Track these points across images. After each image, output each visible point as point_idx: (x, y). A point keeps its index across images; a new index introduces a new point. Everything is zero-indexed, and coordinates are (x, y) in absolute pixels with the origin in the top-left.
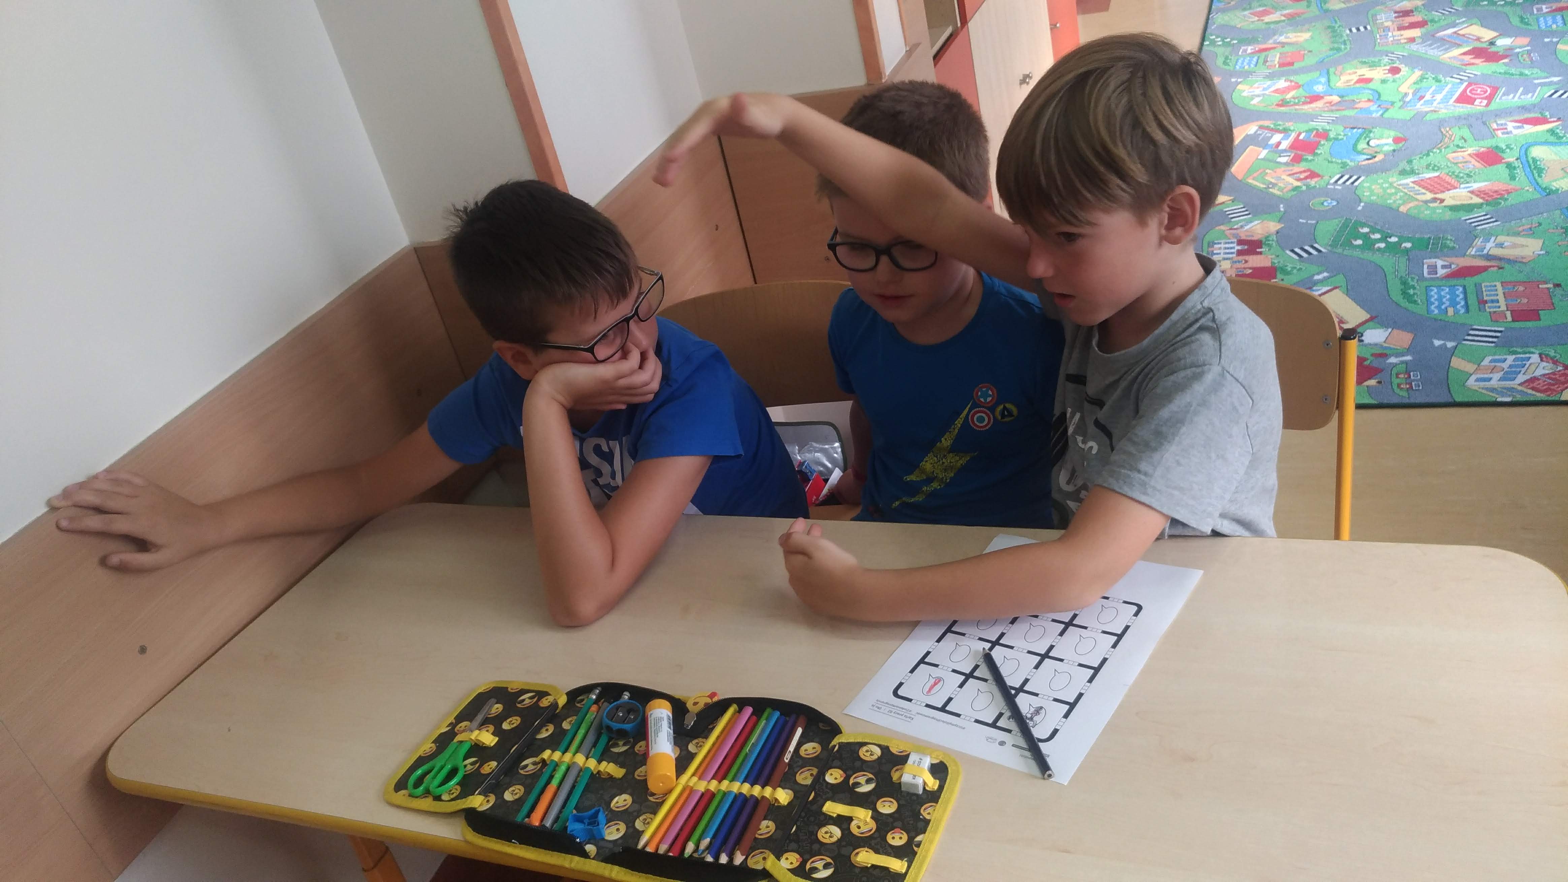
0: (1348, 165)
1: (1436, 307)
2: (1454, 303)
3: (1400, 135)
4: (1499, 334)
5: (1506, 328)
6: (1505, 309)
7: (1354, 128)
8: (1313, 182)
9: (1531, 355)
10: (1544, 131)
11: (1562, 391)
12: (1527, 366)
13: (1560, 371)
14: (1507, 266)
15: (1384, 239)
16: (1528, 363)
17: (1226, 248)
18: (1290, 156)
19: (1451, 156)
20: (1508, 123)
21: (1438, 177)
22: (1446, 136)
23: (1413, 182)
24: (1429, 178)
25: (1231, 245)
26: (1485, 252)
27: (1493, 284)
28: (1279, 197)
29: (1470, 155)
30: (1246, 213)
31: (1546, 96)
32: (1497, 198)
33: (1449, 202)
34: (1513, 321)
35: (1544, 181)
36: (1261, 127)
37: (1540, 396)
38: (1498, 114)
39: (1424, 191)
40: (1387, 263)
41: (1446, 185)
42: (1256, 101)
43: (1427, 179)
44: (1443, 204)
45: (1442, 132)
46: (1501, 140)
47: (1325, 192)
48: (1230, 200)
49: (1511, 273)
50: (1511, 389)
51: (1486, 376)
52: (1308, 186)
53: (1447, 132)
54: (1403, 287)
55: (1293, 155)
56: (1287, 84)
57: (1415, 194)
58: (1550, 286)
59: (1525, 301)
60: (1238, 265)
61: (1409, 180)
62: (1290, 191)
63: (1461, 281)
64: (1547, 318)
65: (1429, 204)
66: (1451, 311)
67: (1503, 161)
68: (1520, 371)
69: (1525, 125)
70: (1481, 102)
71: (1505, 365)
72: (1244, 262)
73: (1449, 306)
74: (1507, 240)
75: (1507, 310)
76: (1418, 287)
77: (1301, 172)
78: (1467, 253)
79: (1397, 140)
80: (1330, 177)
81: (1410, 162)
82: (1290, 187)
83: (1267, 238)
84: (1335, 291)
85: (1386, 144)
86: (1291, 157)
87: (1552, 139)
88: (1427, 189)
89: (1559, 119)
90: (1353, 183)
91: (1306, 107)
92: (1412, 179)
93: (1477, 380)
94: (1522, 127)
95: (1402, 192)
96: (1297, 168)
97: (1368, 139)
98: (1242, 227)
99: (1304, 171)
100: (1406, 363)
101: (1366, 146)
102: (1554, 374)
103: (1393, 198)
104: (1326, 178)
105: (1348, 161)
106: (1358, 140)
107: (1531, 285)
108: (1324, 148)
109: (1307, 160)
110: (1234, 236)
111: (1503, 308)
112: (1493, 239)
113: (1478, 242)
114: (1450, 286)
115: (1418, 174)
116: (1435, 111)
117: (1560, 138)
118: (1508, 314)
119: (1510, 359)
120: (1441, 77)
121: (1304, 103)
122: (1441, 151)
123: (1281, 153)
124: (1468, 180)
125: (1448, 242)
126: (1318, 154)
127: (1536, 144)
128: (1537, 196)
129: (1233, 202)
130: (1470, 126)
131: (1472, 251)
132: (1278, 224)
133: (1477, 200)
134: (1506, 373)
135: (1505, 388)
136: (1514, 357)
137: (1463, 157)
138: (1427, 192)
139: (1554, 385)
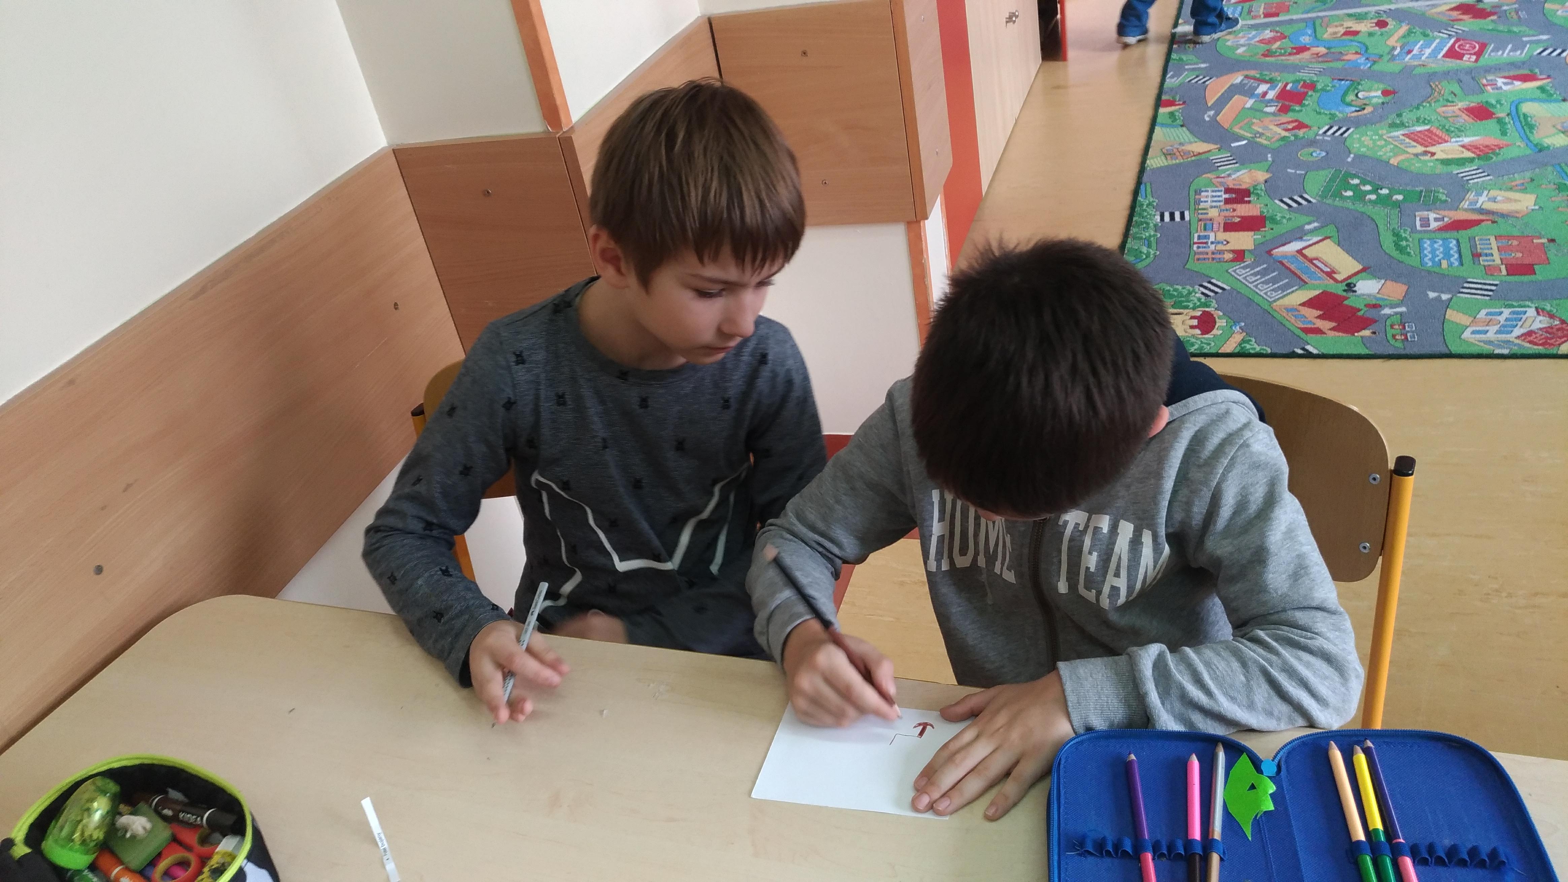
0: (1337, 116)
1: (1430, 259)
2: (1447, 255)
3: (1389, 88)
4: (1493, 288)
5: (1501, 281)
6: (1500, 263)
7: (1343, 80)
8: (1301, 133)
9: (1527, 309)
10: (1532, 89)
11: (1560, 345)
12: (1523, 320)
13: (1556, 325)
14: (1500, 220)
15: (1375, 191)
16: (1524, 317)
17: (1213, 196)
18: (1277, 106)
19: (1441, 110)
20: (1498, 79)
21: (1428, 130)
22: (1435, 91)
23: (1403, 135)
24: (1420, 132)
25: (1219, 194)
26: (1478, 205)
27: (1488, 237)
28: (1266, 147)
29: (1460, 109)
30: (1234, 161)
31: (1535, 53)
32: (1488, 153)
33: (1440, 155)
34: (1508, 275)
35: (1536, 137)
36: (1247, 77)
37: (1540, 349)
38: (1488, 70)
39: (1415, 144)
40: (1379, 214)
41: (1436, 139)
42: (1241, 50)
43: (1418, 132)
44: (1435, 157)
45: (1431, 86)
46: (1490, 96)
47: (1312, 143)
48: (1217, 148)
49: (1504, 228)
50: (1508, 342)
51: (1481, 328)
52: (1296, 136)
53: (1437, 86)
54: (1395, 238)
55: (1280, 105)
56: (1272, 35)
57: (1406, 147)
58: (1544, 241)
59: (1519, 255)
60: (1227, 214)
61: (1399, 133)
62: (1278, 140)
63: (1455, 234)
64: (1542, 273)
65: (1420, 157)
66: (1444, 264)
67: (1494, 116)
68: (1517, 325)
69: (1515, 82)
70: (1469, 58)
71: (1502, 318)
72: (1232, 210)
73: (1443, 258)
74: (1500, 195)
75: (1502, 264)
76: (1411, 240)
77: (1288, 123)
78: (1460, 207)
79: (1385, 93)
80: (1319, 128)
81: (1399, 115)
82: (1277, 137)
83: (1255, 187)
84: (1325, 241)
85: (1376, 97)
86: (1279, 107)
87: (1544, 96)
88: (1418, 142)
89: (1549, 77)
90: (1342, 134)
91: (1292, 58)
92: (1401, 132)
93: (1473, 333)
94: (1512, 83)
95: (1392, 144)
96: (1285, 118)
97: (1356, 92)
98: (1229, 175)
99: (1292, 122)
100: (1401, 314)
101: (1354, 98)
102: (1551, 327)
103: (1383, 150)
104: (1315, 129)
105: (1337, 113)
106: (1345, 94)
107: (1525, 240)
108: (1311, 100)
109: (1294, 111)
110: (1221, 184)
111: (1498, 262)
112: (1486, 193)
113: (1471, 196)
114: (1444, 239)
115: (1409, 127)
116: (1424, 66)
117: (1551, 95)
118: (1503, 268)
119: (1506, 312)
120: (1428, 32)
121: (1290, 54)
122: (1430, 105)
123: (1268, 103)
124: (1459, 134)
125: (1440, 195)
126: (1304, 105)
127: (1527, 100)
128: (1528, 152)
129: (1219, 150)
130: (1460, 81)
131: (1465, 205)
132: (1265, 173)
133: (1468, 154)
134: (1503, 326)
135: (1502, 341)
136: (1510, 310)
137: (1454, 112)
138: (1417, 145)
139: (1551, 339)
